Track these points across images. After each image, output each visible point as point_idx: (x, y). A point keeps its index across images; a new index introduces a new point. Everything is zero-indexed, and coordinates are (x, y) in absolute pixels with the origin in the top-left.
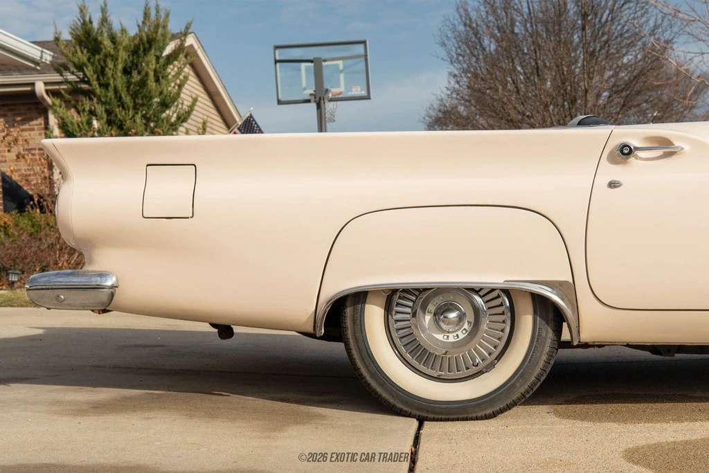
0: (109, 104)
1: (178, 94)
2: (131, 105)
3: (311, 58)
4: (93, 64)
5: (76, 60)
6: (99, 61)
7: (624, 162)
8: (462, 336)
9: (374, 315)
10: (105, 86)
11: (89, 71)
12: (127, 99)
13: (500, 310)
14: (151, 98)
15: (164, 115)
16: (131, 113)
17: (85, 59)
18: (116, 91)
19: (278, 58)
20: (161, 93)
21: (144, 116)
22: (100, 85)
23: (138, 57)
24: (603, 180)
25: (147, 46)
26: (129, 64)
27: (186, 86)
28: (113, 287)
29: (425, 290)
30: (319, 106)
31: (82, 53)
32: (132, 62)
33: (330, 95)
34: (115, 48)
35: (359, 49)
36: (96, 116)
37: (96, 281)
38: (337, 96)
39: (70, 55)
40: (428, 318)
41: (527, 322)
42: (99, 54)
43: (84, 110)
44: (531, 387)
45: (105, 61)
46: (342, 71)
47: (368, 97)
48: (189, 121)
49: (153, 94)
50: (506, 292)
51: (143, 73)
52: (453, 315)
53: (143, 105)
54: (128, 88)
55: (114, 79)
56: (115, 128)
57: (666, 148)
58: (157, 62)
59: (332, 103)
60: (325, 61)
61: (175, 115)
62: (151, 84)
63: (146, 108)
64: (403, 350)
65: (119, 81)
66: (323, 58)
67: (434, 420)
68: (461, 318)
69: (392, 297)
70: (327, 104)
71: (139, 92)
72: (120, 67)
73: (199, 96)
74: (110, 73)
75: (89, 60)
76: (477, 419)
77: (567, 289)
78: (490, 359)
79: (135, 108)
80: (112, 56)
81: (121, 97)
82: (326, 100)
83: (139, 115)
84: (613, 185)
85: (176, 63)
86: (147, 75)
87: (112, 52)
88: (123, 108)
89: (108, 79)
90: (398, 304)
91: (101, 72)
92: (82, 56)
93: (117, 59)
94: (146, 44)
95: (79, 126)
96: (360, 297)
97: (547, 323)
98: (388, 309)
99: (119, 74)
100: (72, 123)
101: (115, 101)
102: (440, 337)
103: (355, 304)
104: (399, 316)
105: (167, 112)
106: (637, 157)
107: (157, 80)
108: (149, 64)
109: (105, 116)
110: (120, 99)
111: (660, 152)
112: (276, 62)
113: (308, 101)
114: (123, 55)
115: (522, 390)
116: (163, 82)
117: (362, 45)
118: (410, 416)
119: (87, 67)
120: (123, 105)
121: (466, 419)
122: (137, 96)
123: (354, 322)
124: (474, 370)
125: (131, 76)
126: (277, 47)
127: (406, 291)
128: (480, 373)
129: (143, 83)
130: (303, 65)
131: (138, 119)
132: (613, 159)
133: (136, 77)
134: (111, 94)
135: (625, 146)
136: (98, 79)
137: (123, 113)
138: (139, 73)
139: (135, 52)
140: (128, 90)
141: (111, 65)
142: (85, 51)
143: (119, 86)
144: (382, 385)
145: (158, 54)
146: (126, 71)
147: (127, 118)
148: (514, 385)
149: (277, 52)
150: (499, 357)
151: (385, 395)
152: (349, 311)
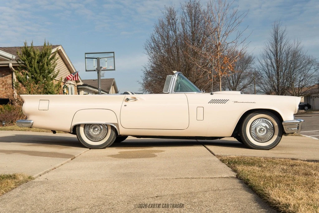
0: (32, 72)
1: (54, 69)
2: (39, 73)
3: (96, 57)
4: (28, 60)
5: (23, 59)
6: (30, 59)
7: (127, 102)
8: (98, 133)
9: (82, 129)
10: (32, 67)
11: (27, 63)
12: (38, 71)
13: (105, 128)
14: (45, 70)
15: (49, 76)
16: (39, 75)
17: (26, 58)
18: (35, 68)
19: (86, 57)
20: (48, 69)
21: (43, 76)
22: (30, 66)
23: (42, 58)
24: (124, 105)
25: (45, 55)
26: (39, 60)
27: (56, 67)
28: (33, 123)
29: (91, 124)
30: (98, 73)
31: (25, 56)
32: (40, 59)
33: (102, 69)
34: (35, 56)
35: (112, 55)
36: (28, 75)
37: (29, 122)
38: (105, 69)
39: (21, 57)
40: (92, 130)
41: (110, 131)
42: (30, 57)
43: (25, 74)
44: (111, 143)
45: (32, 59)
46: (106, 61)
47: (114, 70)
48: (57, 77)
49: (46, 69)
50: (106, 125)
51: (43, 63)
52: (96, 129)
53: (43, 72)
54: (38, 67)
55: (34, 65)
56: (34, 80)
57: (135, 99)
58: (48, 60)
59: (103, 71)
60: (101, 58)
61: (52, 76)
62: (45, 66)
63: (43, 73)
64: (87, 135)
65: (36, 65)
66: (100, 57)
67: (92, 149)
68: (98, 130)
69: (85, 126)
70: (101, 71)
71: (42, 69)
72: (36, 61)
73: (60, 70)
74: (33, 63)
75: (27, 59)
76: (100, 149)
77: (117, 125)
78: (103, 137)
79: (40, 73)
80: (34, 58)
81: (36, 70)
82: (100, 71)
83: (41, 76)
84: (125, 106)
85: (53, 60)
86: (44, 63)
87: (34, 57)
88: (37, 73)
89: (32, 65)
90: (86, 127)
91: (30, 63)
92: (25, 57)
93: (35, 59)
94: (44, 55)
95: (23, 79)
96: (79, 125)
97: (114, 131)
98: (84, 128)
99: (36, 63)
100: (21, 78)
101: (34, 71)
102: (94, 133)
103: (78, 127)
104: (86, 129)
105: (50, 75)
106: (130, 101)
107: (47, 65)
108: (45, 60)
109: (31, 76)
110: (36, 71)
111: (134, 100)
112: (86, 58)
113: (95, 71)
114: (37, 58)
115: (109, 143)
116: (49, 65)
117: (113, 54)
118: (88, 148)
119: (26, 61)
120: (36, 73)
121: (98, 149)
122: (41, 70)
123: (78, 130)
124: (100, 139)
125: (39, 64)
126: (86, 54)
127: (88, 124)
128: (101, 140)
129: (43, 66)
130: (94, 59)
131: (41, 77)
132: (125, 101)
133: (41, 64)
134: (33, 69)
135: (127, 99)
136: (29, 65)
137: (37, 75)
138: (42, 63)
139: (41, 57)
140: (38, 68)
141: (33, 60)
142: (26, 56)
143: (36, 67)
144: (83, 142)
145: (48, 57)
146: (38, 62)
147: (38, 76)
148: (107, 142)
149: (86, 55)
150: (105, 137)
151: (83, 144)
152: (77, 128)
